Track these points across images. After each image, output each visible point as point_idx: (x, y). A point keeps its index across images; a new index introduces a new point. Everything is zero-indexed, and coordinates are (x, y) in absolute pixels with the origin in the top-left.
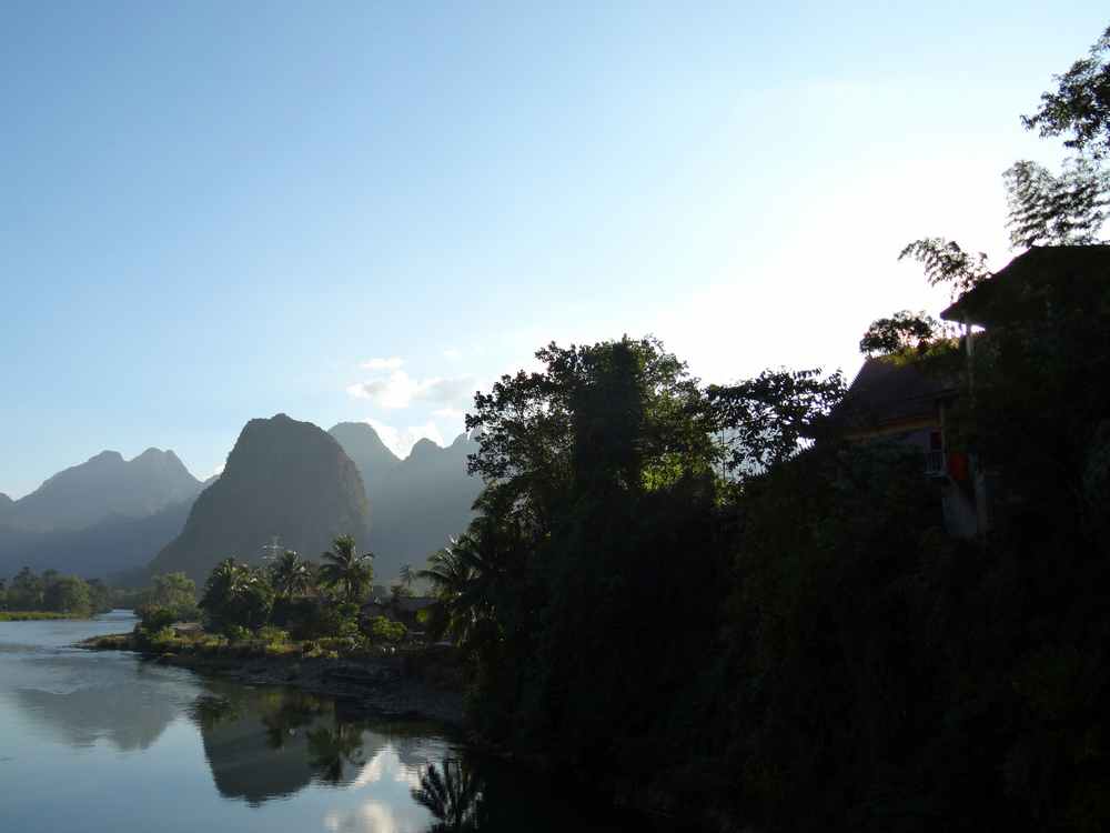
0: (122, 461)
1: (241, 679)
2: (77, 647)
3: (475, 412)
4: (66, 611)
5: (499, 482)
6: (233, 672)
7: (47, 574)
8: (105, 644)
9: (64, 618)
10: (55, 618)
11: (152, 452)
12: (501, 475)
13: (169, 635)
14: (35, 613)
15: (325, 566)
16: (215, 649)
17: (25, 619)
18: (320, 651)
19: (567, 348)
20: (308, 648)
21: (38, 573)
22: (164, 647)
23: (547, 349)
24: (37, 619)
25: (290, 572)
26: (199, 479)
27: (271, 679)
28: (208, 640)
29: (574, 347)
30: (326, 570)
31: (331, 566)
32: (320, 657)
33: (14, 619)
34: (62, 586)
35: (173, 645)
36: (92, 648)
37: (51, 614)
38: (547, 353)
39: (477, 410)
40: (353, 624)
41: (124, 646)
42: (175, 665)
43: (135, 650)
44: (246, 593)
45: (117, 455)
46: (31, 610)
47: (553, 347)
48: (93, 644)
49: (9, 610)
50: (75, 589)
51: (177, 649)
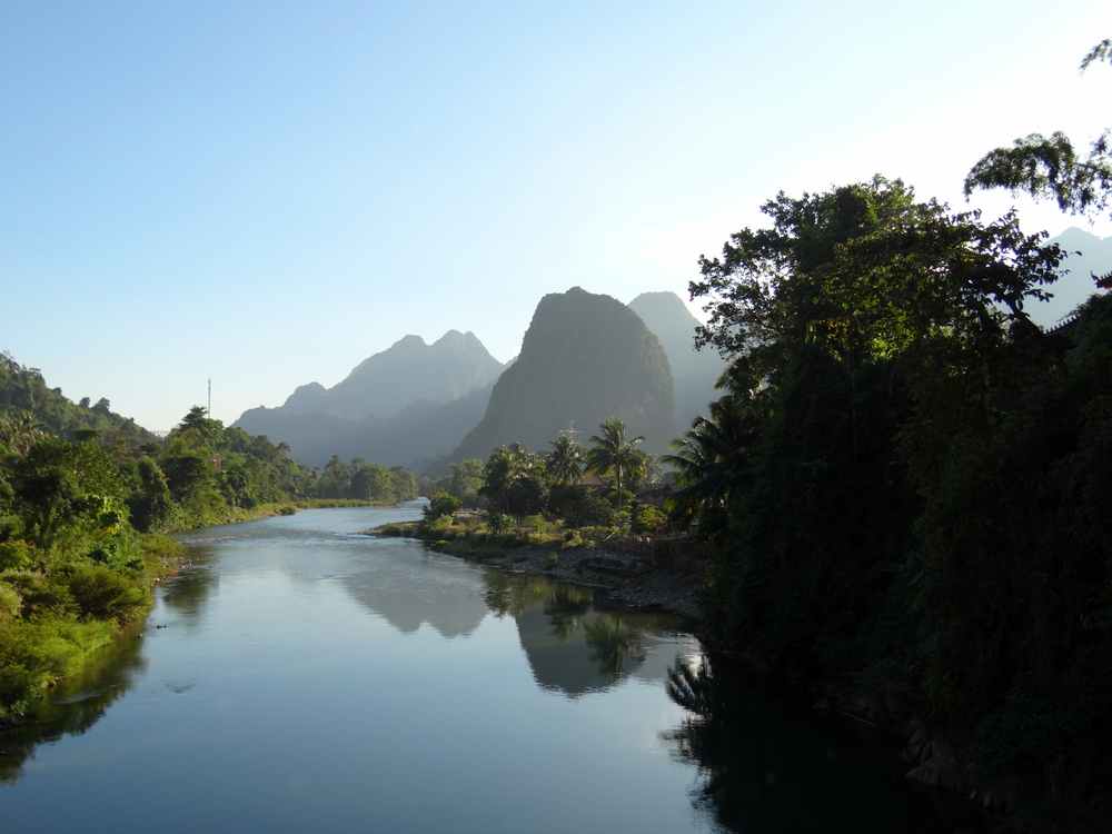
0: (425, 346)
1: (504, 567)
2: (365, 534)
3: (699, 279)
4: (371, 498)
5: (739, 355)
6: (498, 561)
7: (355, 462)
8: (390, 532)
9: (368, 505)
10: (360, 505)
11: (452, 334)
12: (739, 348)
13: (446, 523)
14: (342, 501)
15: (594, 450)
16: (483, 537)
17: (332, 506)
18: (581, 541)
19: (799, 198)
20: (569, 537)
21: (346, 460)
22: (440, 535)
23: (775, 201)
24: (342, 506)
25: (563, 458)
26: (500, 361)
27: (531, 567)
28: (479, 528)
29: (807, 195)
30: (595, 455)
31: (599, 451)
32: (579, 547)
33: (322, 506)
34: (366, 474)
35: (448, 532)
36: (378, 536)
37: (356, 501)
38: (775, 205)
39: (703, 276)
40: (626, 513)
41: (407, 534)
42: (446, 552)
43: (415, 537)
44: (523, 480)
45: (419, 339)
46: (338, 498)
47: (782, 200)
48: (380, 531)
49: (319, 497)
50: (378, 477)
51: (452, 537)
